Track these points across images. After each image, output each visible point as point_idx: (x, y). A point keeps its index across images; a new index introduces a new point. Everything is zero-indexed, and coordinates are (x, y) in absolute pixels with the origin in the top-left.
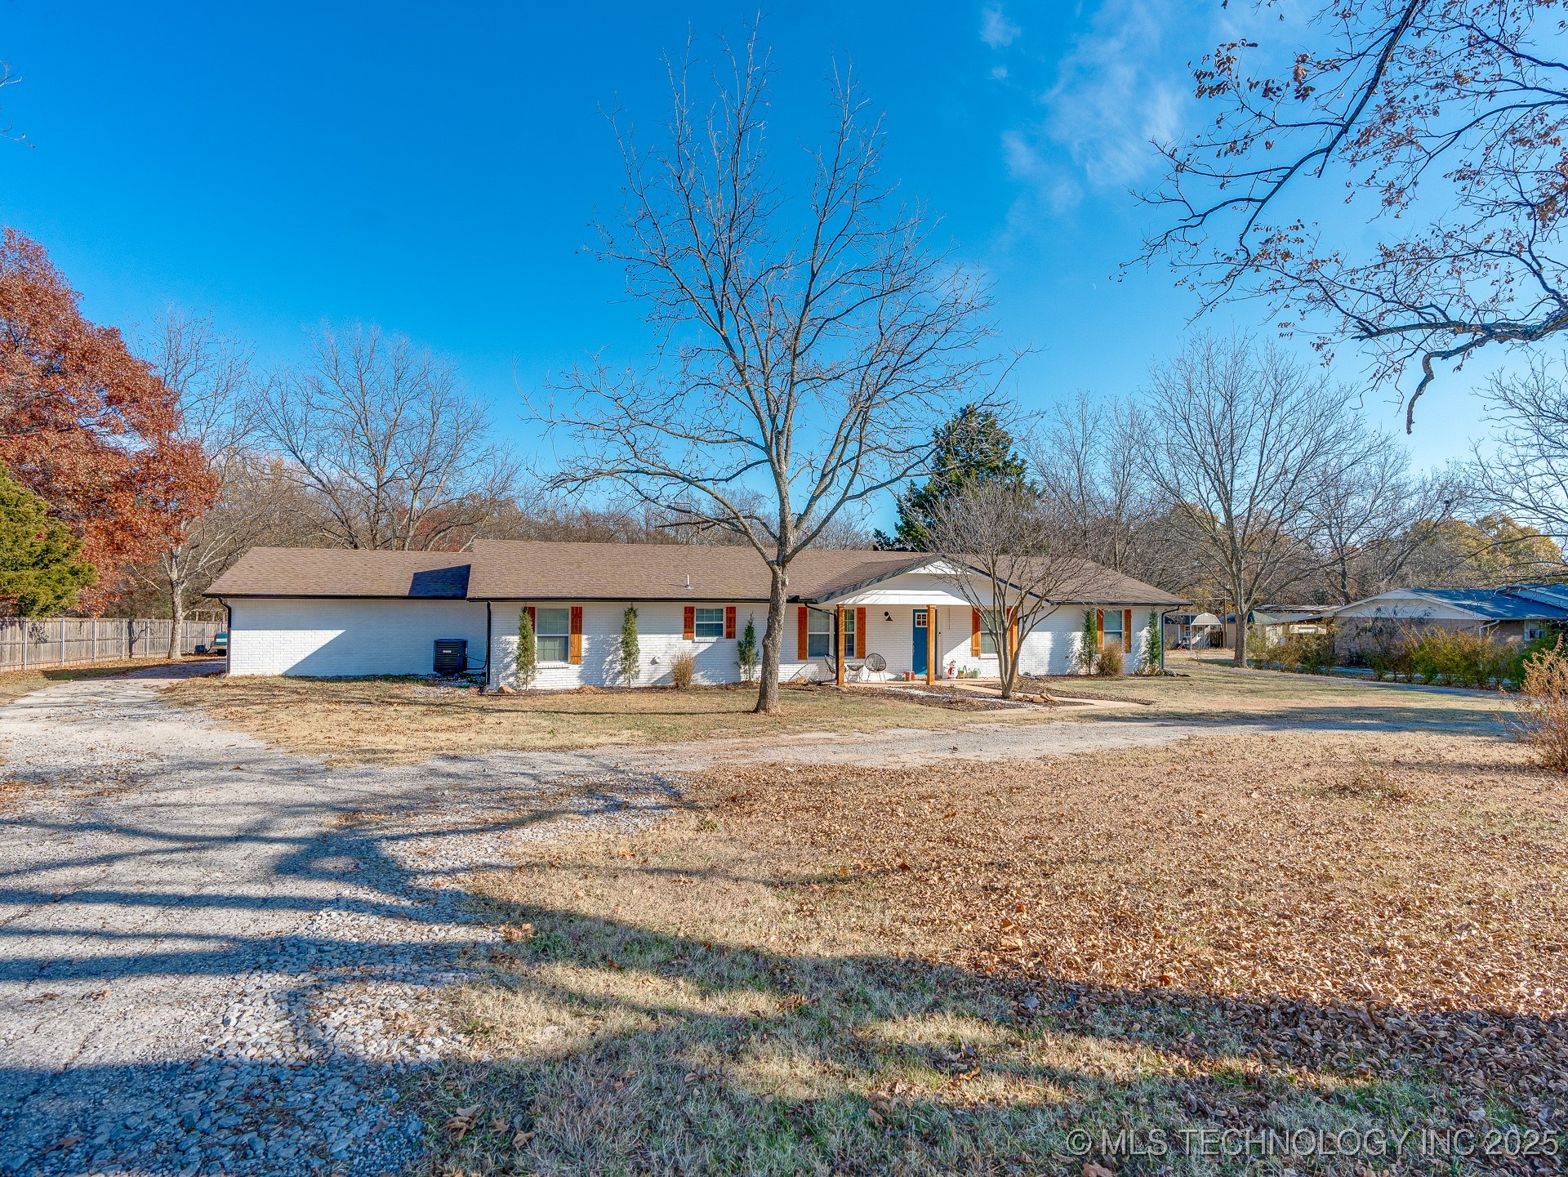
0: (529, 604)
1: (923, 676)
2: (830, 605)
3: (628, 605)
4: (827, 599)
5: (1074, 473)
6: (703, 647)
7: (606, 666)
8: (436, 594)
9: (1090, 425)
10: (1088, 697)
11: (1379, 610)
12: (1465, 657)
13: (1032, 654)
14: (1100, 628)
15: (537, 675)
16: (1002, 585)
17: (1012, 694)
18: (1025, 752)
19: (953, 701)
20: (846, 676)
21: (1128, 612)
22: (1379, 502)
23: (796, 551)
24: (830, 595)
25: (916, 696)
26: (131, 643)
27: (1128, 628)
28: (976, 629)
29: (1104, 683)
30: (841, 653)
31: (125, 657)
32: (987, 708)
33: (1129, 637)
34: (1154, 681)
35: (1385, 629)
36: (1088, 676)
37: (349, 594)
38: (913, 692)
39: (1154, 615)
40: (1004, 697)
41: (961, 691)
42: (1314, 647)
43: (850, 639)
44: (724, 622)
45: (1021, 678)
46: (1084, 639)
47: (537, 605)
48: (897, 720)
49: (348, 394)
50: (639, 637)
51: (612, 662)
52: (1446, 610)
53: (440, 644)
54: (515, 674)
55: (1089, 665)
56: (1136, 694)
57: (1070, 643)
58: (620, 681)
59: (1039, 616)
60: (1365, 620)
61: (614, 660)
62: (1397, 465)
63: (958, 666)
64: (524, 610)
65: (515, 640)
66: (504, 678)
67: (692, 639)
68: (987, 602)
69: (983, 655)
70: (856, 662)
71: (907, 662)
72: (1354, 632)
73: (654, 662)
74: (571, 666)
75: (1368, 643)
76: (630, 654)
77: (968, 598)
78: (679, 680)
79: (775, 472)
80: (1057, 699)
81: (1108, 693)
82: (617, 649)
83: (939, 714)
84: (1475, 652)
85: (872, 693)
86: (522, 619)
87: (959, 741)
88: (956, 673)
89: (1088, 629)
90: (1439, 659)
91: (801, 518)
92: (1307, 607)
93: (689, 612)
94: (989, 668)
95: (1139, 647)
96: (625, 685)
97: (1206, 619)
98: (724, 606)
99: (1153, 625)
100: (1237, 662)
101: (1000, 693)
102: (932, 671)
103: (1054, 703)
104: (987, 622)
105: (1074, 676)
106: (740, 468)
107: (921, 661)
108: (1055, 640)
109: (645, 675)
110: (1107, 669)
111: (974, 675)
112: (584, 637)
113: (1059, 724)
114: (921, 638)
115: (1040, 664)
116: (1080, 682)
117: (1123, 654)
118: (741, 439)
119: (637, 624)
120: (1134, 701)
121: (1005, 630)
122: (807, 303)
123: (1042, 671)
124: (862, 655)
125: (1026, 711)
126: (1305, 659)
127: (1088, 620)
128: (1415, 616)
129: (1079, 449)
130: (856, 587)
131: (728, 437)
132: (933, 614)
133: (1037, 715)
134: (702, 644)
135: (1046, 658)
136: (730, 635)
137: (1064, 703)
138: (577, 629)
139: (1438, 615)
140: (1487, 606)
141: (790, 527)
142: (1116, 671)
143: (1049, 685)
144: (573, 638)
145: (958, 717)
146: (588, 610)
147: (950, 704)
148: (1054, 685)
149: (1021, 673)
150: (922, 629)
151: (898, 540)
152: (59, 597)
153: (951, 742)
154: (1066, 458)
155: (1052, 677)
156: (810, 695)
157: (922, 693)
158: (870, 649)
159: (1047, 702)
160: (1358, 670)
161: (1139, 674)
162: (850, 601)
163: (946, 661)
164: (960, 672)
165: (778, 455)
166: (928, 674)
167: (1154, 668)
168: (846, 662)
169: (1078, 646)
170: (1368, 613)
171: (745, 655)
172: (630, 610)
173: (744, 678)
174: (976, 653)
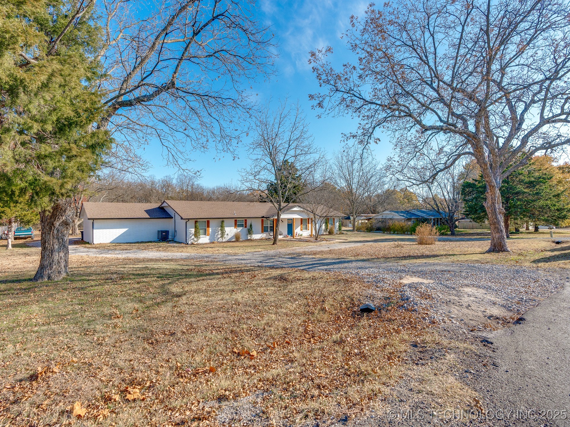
0: (196, 220)
1: (291, 236)
2: (272, 219)
3: (222, 219)
7: (216, 236)
8: (158, 217)
11: (382, 216)
12: (401, 227)
14: (328, 223)
15: (199, 239)
16: (309, 213)
19: (307, 241)
21: (334, 219)
27: (334, 223)
28: (301, 224)
29: (330, 236)
33: (334, 225)
35: (384, 221)
36: (326, 235)
38: (293, 240)
39: (340, 219)
44: (244, 224)
46: (325, 226)
47: (198, 220)
50: (225, 228)
52: (397, 216)
53: (162, 232)
54: (194, 239)
55: (326, 232)
58: (220, 240)
59: (317, 220)
60: (380, 219)
61: (218, 234)
63: (298, 233)
64: (196, 222)
65: (193, 230)
66: (191, 240)
67: (236, 228)
68: (304, 217)
69: (303, 231)
71: (287, 233)
72: (377, 222)
73: (227, 235)
74: (207, 237)
75: (380, 225)
76: (223, 233)
77: (300, 216)
78: (237, 238)
80: (328, 240)
82: (220, 231)
84: (403, 227)
86: (195, 224)
88: (298, 235)
89: (326, 223)
90: (396, 228)
93: (236, 221)
94: (304, 233)
95: (337, 227)
98: (244, 219)
99: (340, 221)
100: (353, 230)
104: (304, 222)
105: (323, 235)
107: (290, 232)
108: (319, 226)
109: (227, 238)
110: (330, 233)
111: (301, 235)
112: (210, 228)
114: (289, 226)
119: (225, 224)
120: (343, 239)
126: (367, 229)
127: (326, 221)
128: (390, 218)
132: (294, 220)
134: (239, 229)
136: (246, 227)
137: (330, 241)
138: (208, 226)
139: (395, 217)
140: (404, 215)
142: (332, 233)
144: (207, 229)
146: (211, 221)
150: (289, 224)
159: (326, 240)
161: (337, 234)
163: (296, 232)
166: (293, 236)
167: (340, 232)
169: (323, 227)
170: (380, 217)
171: (250, 232)
172: (222, 221)
173: (249, 238)
174: (301, 230)
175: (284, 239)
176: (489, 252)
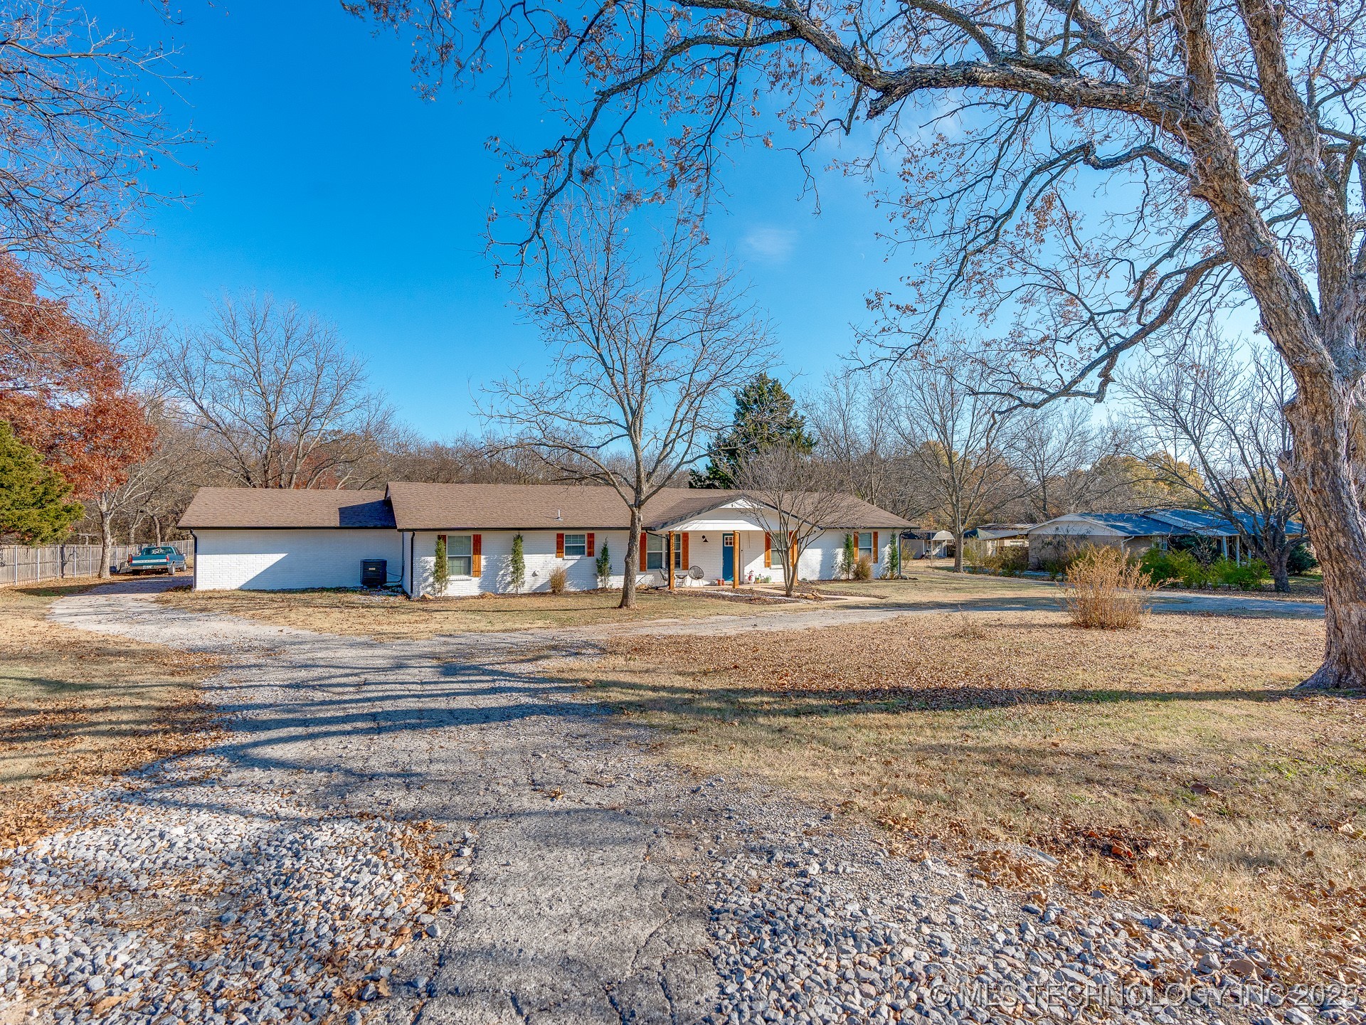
0: (443, 533)
1: (730, 582)
2: (664, 531)
3: (516, 533)
4: (663, 527)
5: (841, 426)
6: (571, 563)
7: (499, 579)
8: (361, 525)
9: (852, 389)
10: (845, 595)
11: (1057, 529)
13: (807, 566)
14: (856, 545)
15: (449, 585)
16: (786, 516)
17: (792, 593)
18: (798, 626)
19: (752, 598)
20: (675, 582)
21: (876, 534)
22: (1071, 443)
23: (648, 498)
24: (664, 525)
25: (727, 596)
26: (63, 565)
27: (876, 545)
28: (768, 547)
29: (857, 585)
30: (672, 566)
31: (59, 577)
32: (775, 603)
33: (876, 552)
34: (893, 583)
35: (1060, 543)
36: (847, 580)
37: (293, 525)
38: (724, 593)
39: (893, 536)
40: (787, 596)
41: (758, 592)
42: (1010, 557)
43: (677, 555)
44: (586, 545)
45: (800, 583)
46: (845, 553)
47: (448, 534)
48: (717, 611)
49: (244, 350)
50: (525, 556)
51: (504, 575)
52: (1099, 529)
53: (366, 564)
54: (432, 585)
55: (848, 572)
56: (877, 592)
57: (834, 556)
58: (511, 589)
59: (811, 538)
60: (1048, 536)
61: (506, 573)
62: (1083, 416)
63: (756, 574)
64: (439, 537)
65: (431, 561)
66: (423, 589)
67: (562, 557)
68: (775, 528)
69: (773, 566)
70: (683, 573)
71: (719, 572)
72: (1040, 546)
73: (534, 575)
74: (473, 579)
76: (518, 569)
77: (762, 527)
78: (555, 587)
79: (633, 444)
80: (823, 596)
81: (858, 591)
82: (508, 566)
83: (744, 607)
85: (695, 595)
86: (438, 544)
87: (758, 621)
88: (753, 579)
89: (847, 546)
91: (649, 475)
92: (1019, 526)
93: (560, 537)
94: (777, 576)
95: (883, 559)
96: (513, 592)
97: (944, 535)
98: (585, 533)
99: (893, 543)
100: (956, 569)
101: (784, 593)
102: (737, 578)
103: (821, 599)
104: (774, 542)
105: (837, 580)
106: (607, 439)
107: (728, 571)
108: (823, 555)
109: (529, 584)
110: (861, 575)
111: (766, 581)
112: (483, 557)
113: (821, 611)
114: (728, 554)
115: (813, 571)
116: (840, 584)
117: (871, 564)
118: (610, 422)
119: (523, 546)
120: (875, 596)
121: (788, 549)
122: (655, 330)
123: (815, 577)
124: (686, 567)
125: (802, 604)
127: (847, 540)
128: (1081, 533)
129: (844, 408)
130: (682, 519)
131: (601, 420)
132: (737, 537)
133: (808, 606)
134: (570, 561)
135: (818, 568)
136: (590, 554)
137: (828, 599)
138: (477, 551)
139: (1095, 532)
140: (1128, 525)
141: (643, 481)
142: (866, 576)
143: (819, 587)
144: (476, 557)
145: (757, 608)
146: (484, 535)
147: (750, 601)
148: (822, 587)
149: (800, 579)
150: (730, 549)
151: (708, 478)
152: (55, 530)
153: (753, 622)
154: (835, 414)
155: (822, 581)
156: (652, 597)
157: (730, 594)
158: (692, 562)
159: (816, 598)
160: (1042, 574)
161: (883, 578)
162: (678, 528)
163: (747, 570)
164: (757, 579)
165: (635, 432)
166: (734, 581)
167: (894, 573)
168: (675, 572)
169: (840, 558)
170: (1050, 531)
171: (602, 568)
172: (518, 537)
173: (600, 585)
174: (768, 565)
175: (712, 590)
176: (1305, 691)
